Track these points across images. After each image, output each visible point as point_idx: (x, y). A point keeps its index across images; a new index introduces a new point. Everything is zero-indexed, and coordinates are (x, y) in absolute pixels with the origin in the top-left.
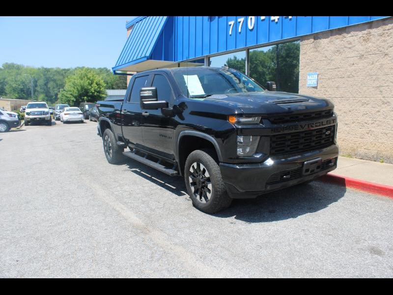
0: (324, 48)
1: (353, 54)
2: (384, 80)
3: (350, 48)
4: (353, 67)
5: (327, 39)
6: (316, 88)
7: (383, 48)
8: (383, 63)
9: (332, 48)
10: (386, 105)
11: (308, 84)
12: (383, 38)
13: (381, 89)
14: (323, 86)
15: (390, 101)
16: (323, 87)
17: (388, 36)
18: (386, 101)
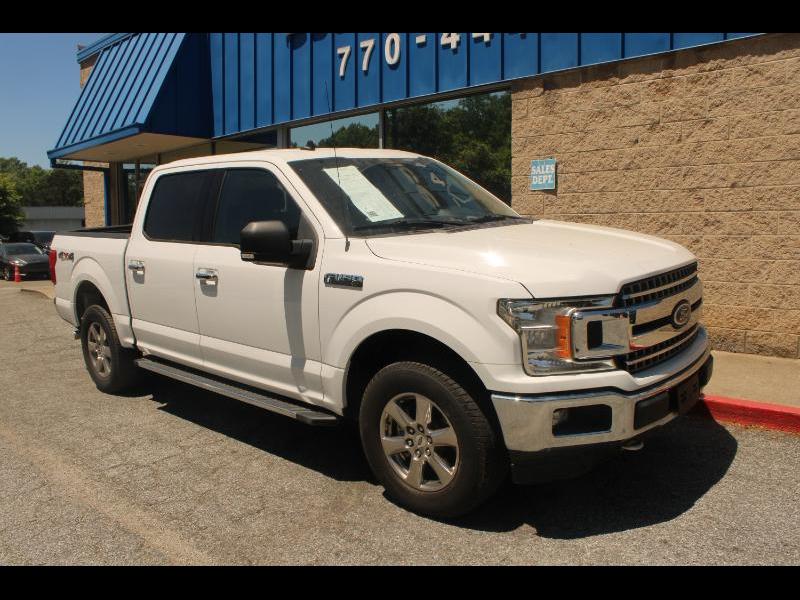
0: (568, 106)
1: (635, 120)
2: (705, 175)
3: (627, 107)
4: (637, 148)
5: (574, 89)
6: (553, 192)
7: (701, 108)
8: (702, 139)
9: (588, 106)
10: (712, 228)
11: (535, 183)
12: (700, 88)
13: (701, 194)
14: (570, 187)
15: (720, 218)
16: (568, 189)
17: (710, 83)
18: (712, 219)
